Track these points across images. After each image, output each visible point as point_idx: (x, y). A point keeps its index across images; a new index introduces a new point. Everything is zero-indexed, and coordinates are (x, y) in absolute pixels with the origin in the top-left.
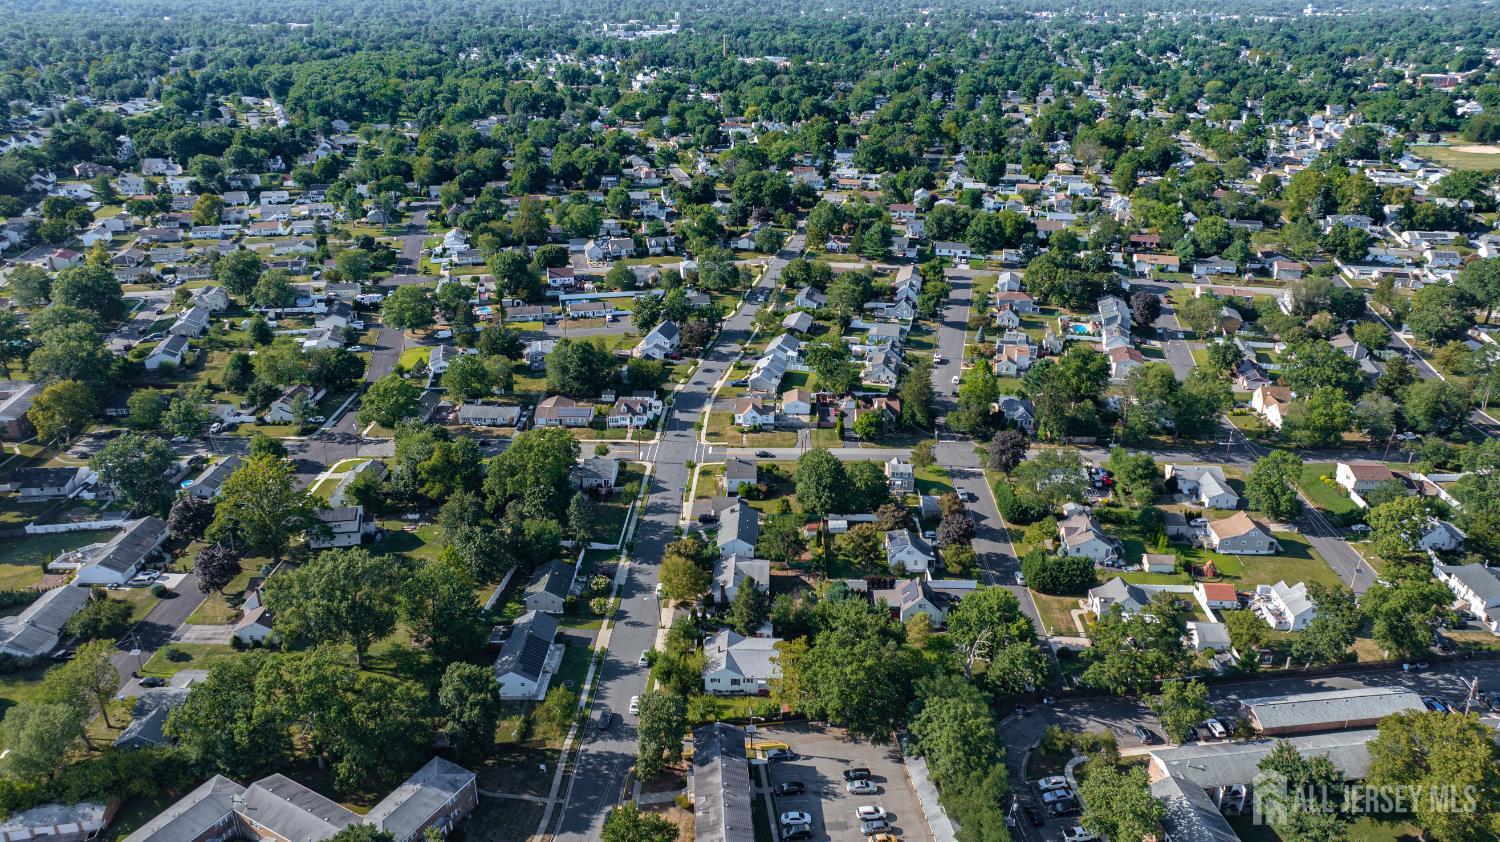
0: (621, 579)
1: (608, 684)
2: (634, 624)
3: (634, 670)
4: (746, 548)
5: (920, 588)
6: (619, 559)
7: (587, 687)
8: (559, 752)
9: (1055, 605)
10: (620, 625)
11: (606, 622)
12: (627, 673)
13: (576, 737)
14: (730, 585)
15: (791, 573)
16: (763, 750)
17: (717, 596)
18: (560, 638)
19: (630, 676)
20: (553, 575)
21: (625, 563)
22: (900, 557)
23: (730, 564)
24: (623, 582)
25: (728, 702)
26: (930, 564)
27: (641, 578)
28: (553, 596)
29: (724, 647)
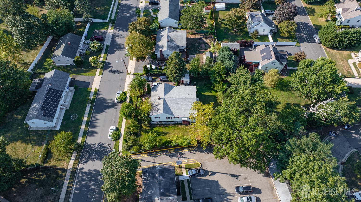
0: (108, 42)
1: (99, 116)
2: (114, 72)
3: (113, 105)
4: (173, 22)
5: (272, 53)
6: (108, 28)
7: (85, 119)
8: (65, 170)
9: (338, 57)
10: (106, 72)
11: (98, 71)
12: (109, 107)
13: (77, 159)
14: (165, 49)
15: (197, 36)
16: (188, 168)
17: (158, 55)
18: (73, 83)
19: (110, 110)
20: (67, 43)
21: (111, 31)
22: (256, 28)
23: (165, 33)
24: (109, 44)
25: (165, 130)
26: (271, 31)
27: (119, 41)
28: (67, 58)
29: (162, 96)
